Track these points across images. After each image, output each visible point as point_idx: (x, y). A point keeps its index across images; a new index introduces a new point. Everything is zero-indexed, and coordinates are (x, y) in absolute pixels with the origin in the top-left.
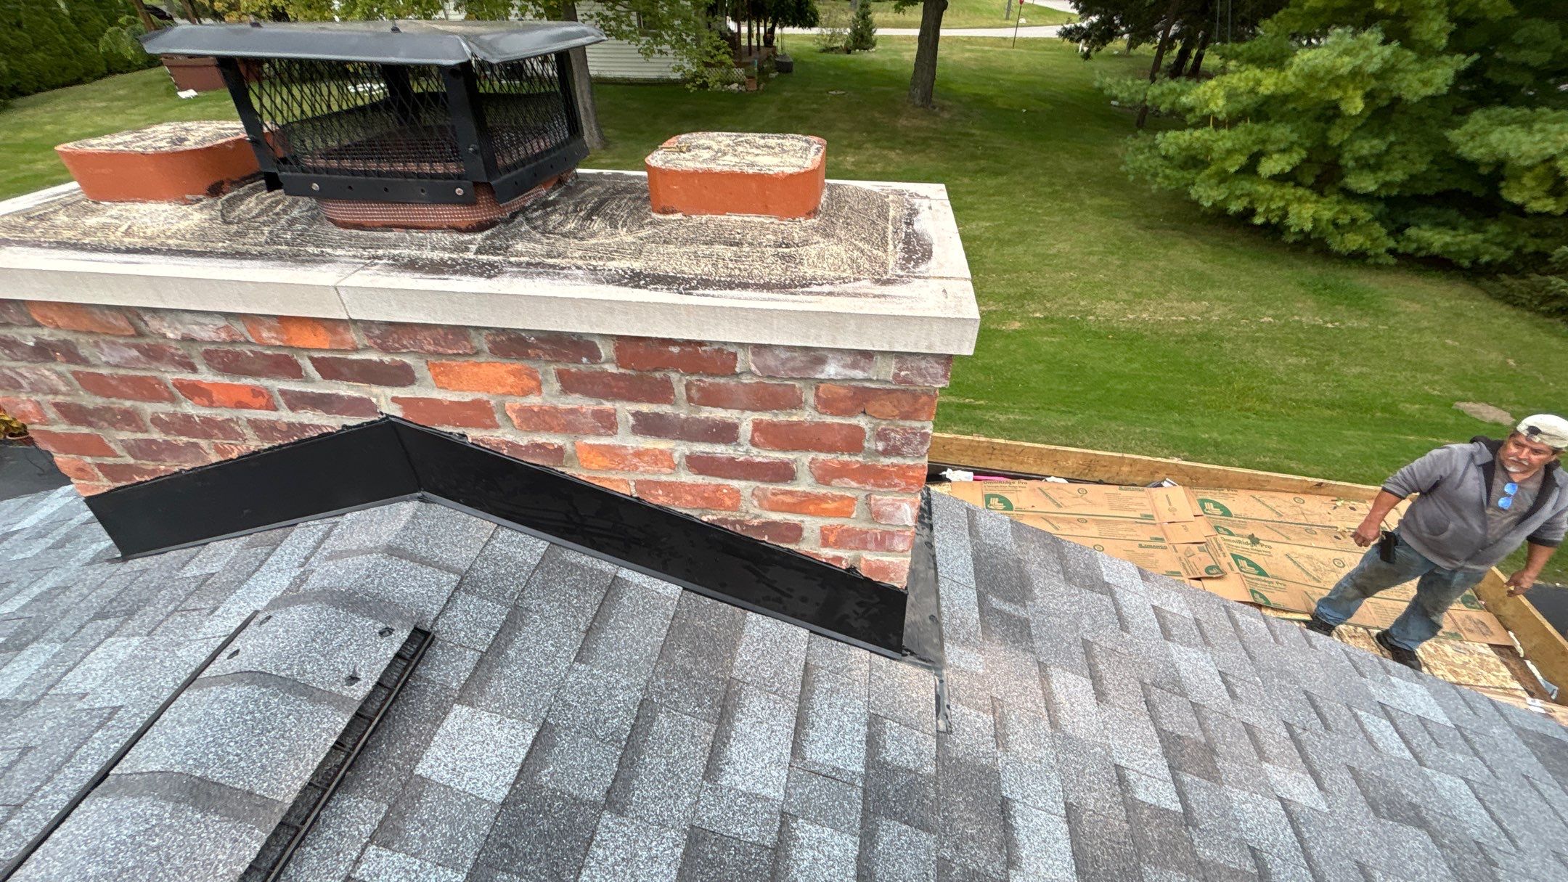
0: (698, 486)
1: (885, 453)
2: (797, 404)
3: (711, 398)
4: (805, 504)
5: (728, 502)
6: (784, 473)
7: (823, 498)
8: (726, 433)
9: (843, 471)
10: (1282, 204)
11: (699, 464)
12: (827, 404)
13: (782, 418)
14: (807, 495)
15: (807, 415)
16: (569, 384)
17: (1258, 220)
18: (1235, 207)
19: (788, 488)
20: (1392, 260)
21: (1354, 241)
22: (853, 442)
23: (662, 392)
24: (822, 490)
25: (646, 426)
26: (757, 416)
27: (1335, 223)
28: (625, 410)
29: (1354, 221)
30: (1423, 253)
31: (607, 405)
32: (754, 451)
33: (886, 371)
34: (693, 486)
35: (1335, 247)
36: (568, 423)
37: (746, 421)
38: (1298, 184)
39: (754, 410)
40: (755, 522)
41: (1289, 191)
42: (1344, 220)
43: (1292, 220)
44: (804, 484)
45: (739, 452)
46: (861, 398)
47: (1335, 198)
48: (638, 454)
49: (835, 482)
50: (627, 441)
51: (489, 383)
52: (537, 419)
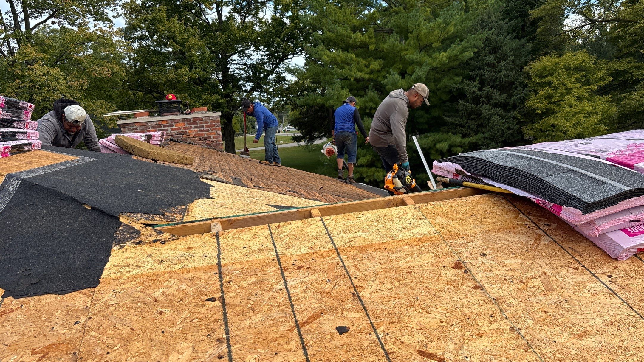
5: (203, 135)
6: (208, 130)
8: (202, 127)
9: (213, 129)
11: (200, 131)
12: (211, 122)
15: (209, 124)
16: (188, 124)
22: (214, 126)
23: (196, 124)
25: (195, 127)
28: (193, 126)
33: (215, 118)
36: (188, 128)
37: (204, 125)
38: (376, 167)
44: (210, 132)
45: (204, 129)
46: (214, 121)
50: (193, 129)
51: (180, 125)
52: (185, 128)
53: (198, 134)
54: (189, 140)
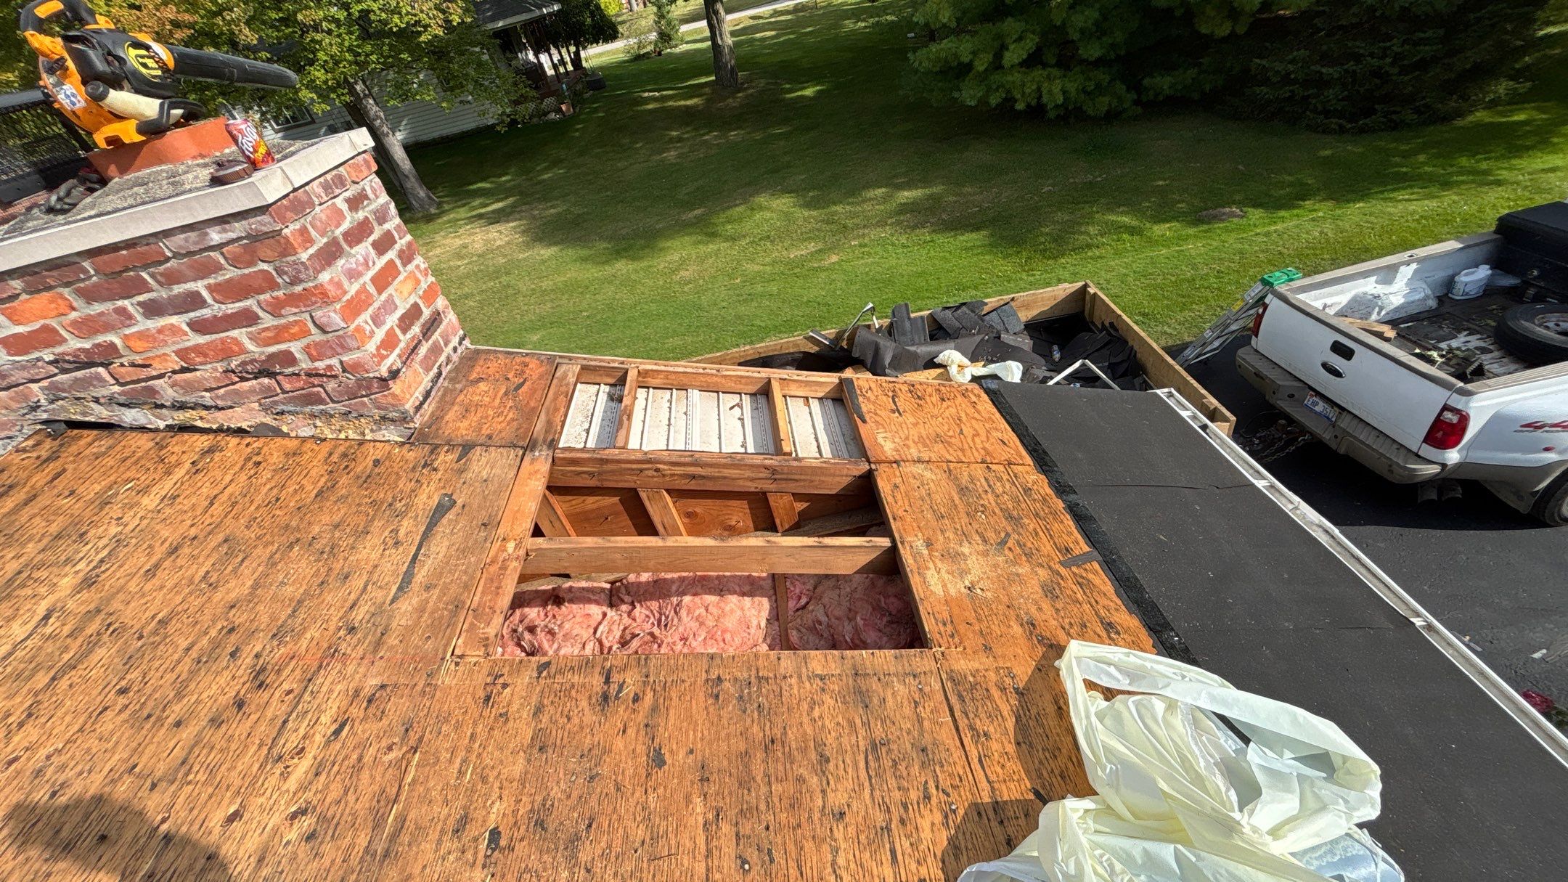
0: (212, 342)
1: (292, 284)
2: (219, 268)
3: (171, 279)
4: (280, 334)
5: (236, 349)
7: (286, 328)
8: (197, 299)
9: (281, 303)
10: (1034, 87)
13: (220, 279)
14: (276, 327)
15: (232, 272)
17: (1020, 106)
18: (994, 100)
19: (261, 327)
20: (1139, 110)
21: (1104, 103)
23: (142, 284)
24: (283, 321)
25: (150, 310)
26: (206, 282)
27: (1084, 91)
28: (131, 303)
29: (1098, 86)
30: (1161, 98)
31: (120, 303)
32: (223, 307)
34: (207, 344)
35: (1091, 112)
36: (104, 323)
38: (1044, 66)
39: (202, 278)
40: (263, 357)
41: (1038, 73)
42: (1091, 86)
43: (1045, 99)
45: (214, 310)
46: (248, 251)
47: (1077, 69)
48: (160, 331)
49: (283, 312)
50: (145, 324)
51: (41, 312)
52: (86, 327)
53: (198, 351)
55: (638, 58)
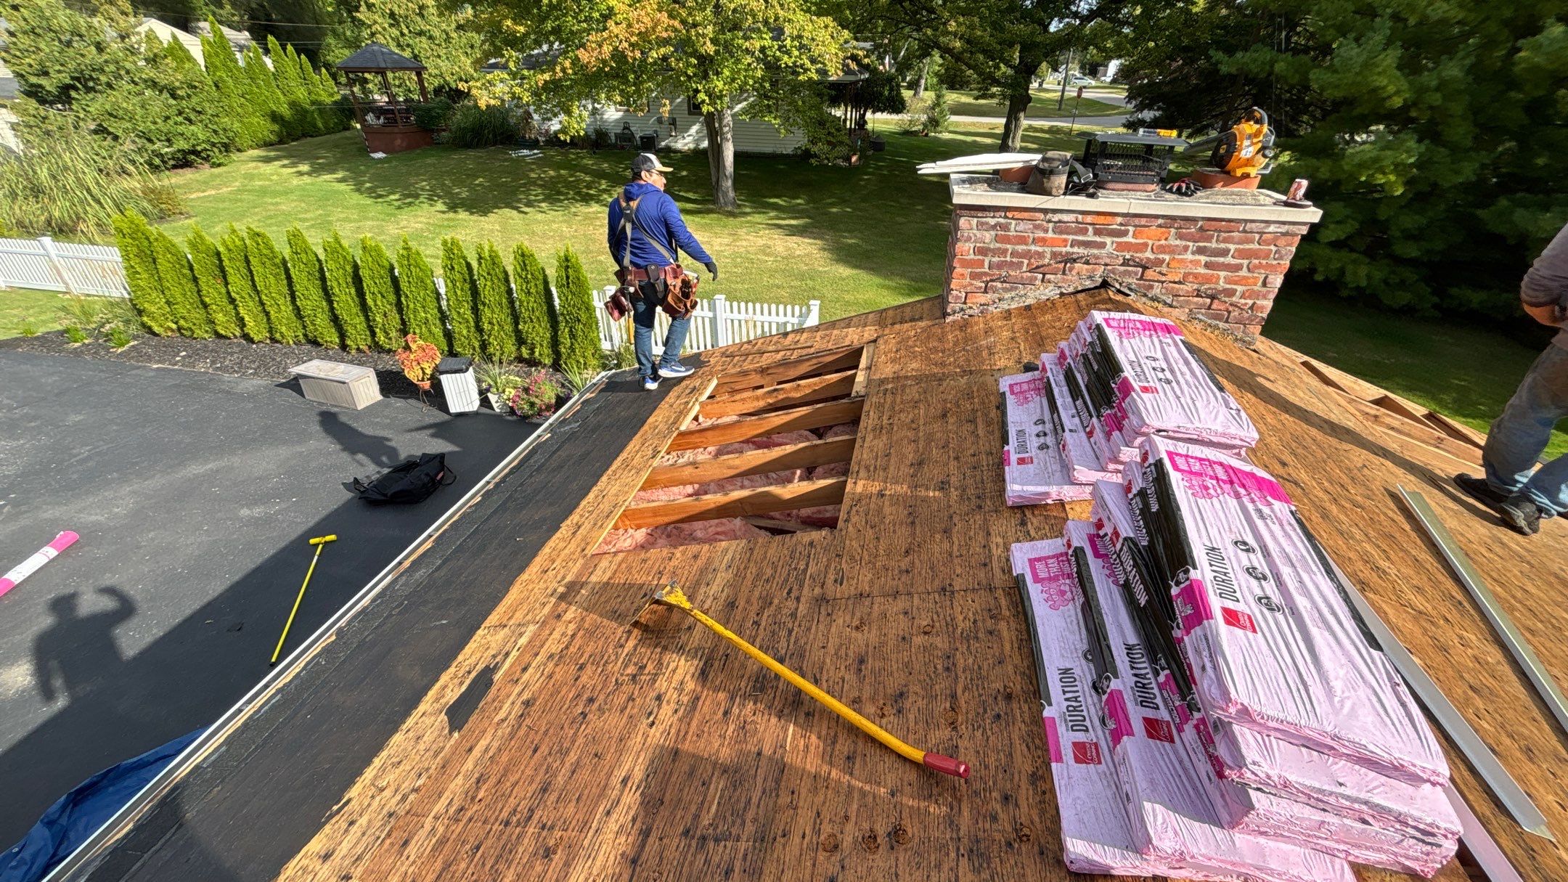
2: (1252, 242)
3: (1225, 240)
5: (1213, 281)
6: (1238, 268)
7: (1248, 278)
8: (1224, 252)
9: (1259, 266)
10: (1339, 265)
11: (1207, 265)
12: (1264, 242)
13: (1245, 247)
14: (1243, 277)
15: (1254, 246)
16: (1181, 237)
19: (1237, 274)
22: (1267, 255)
23: (1209, 239)
24: (1250, 275)
25: (1200, 251)
26: (1237, 247)
28: (1193, 245)
30: (1464, 309)
31: (1188, 244)
32: (1232, 260)
33: (1289, 228)
34: (1204, 274)
35: (1387, 301)
36: (1172, 251)
37: (1234, 248)
39: (1238, 244)
40: (1220, 289)
42: (1394, 279)
45: (1228, 260)
46: (1276, 239)
48: (1190, 261)
50: (1189, 256)
51: (1152, 236)
52: (1162, 249)
53: (1196, 276)
54: (1157, 290)
55: (907, 133)
